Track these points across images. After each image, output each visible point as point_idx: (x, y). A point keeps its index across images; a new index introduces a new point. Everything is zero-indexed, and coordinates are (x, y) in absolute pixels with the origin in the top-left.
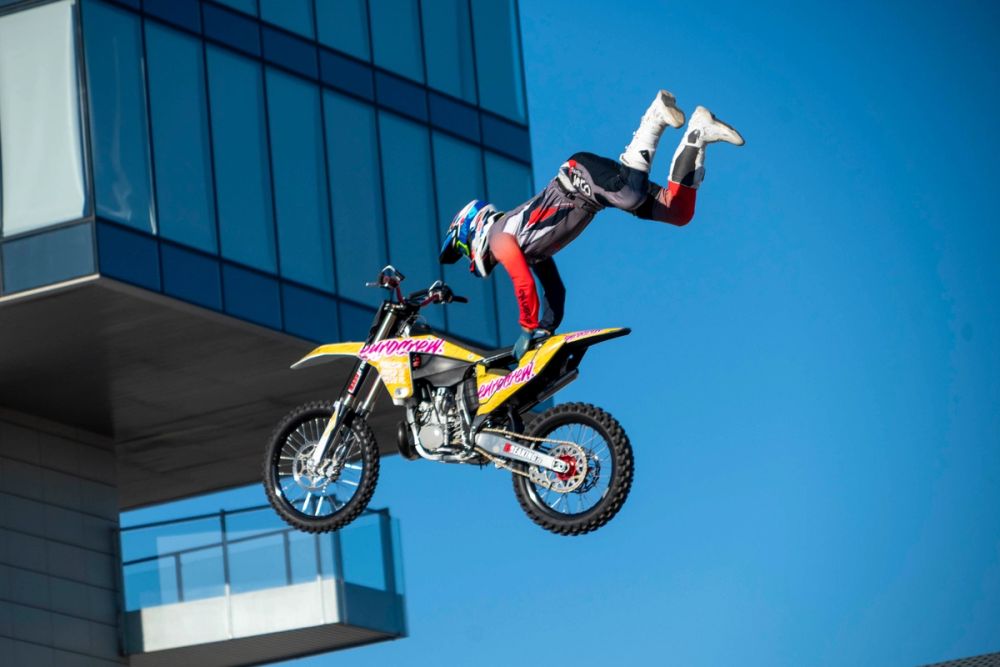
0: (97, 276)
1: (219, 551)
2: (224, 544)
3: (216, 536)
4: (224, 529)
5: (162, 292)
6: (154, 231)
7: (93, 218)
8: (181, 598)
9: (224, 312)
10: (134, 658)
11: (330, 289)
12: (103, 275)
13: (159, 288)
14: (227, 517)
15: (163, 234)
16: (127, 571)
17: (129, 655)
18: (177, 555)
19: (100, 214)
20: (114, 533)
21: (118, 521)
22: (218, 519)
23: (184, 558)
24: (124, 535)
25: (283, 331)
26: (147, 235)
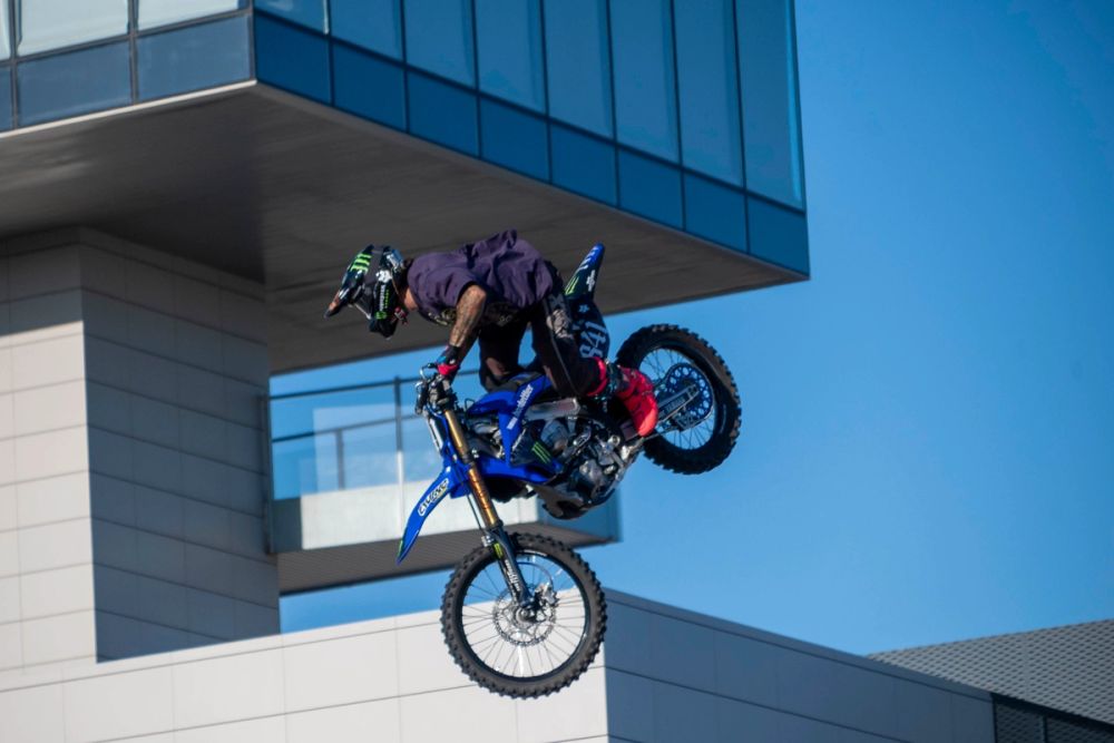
0: (253, 83)
1: (393, 426)
2: (398, 419)
3: (388, 410)
4: (398, 401)
5: (333, 105)
6: (326, 31)
7: (251, 8)
8: (342, 483)
9: (408, 132)
10: (283, 558)
11: (538, 107)
12: (260, 81)
13: (328, 98)
14: (404, 387)
15: (337, 34)
16: (277, 449)
17: (276, 553)
18: (338, 431)
19: (258, 5)
20: (262, 402)
21: (267, 387)
22: (391, 388)
23: (348, 436)
24: (275, 405)
25: (480, 158)
26: (318, 34)
